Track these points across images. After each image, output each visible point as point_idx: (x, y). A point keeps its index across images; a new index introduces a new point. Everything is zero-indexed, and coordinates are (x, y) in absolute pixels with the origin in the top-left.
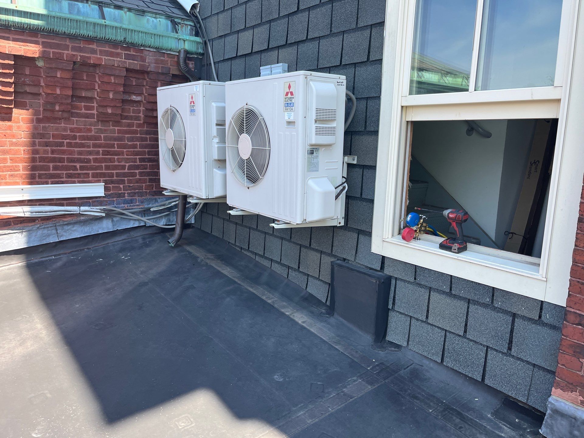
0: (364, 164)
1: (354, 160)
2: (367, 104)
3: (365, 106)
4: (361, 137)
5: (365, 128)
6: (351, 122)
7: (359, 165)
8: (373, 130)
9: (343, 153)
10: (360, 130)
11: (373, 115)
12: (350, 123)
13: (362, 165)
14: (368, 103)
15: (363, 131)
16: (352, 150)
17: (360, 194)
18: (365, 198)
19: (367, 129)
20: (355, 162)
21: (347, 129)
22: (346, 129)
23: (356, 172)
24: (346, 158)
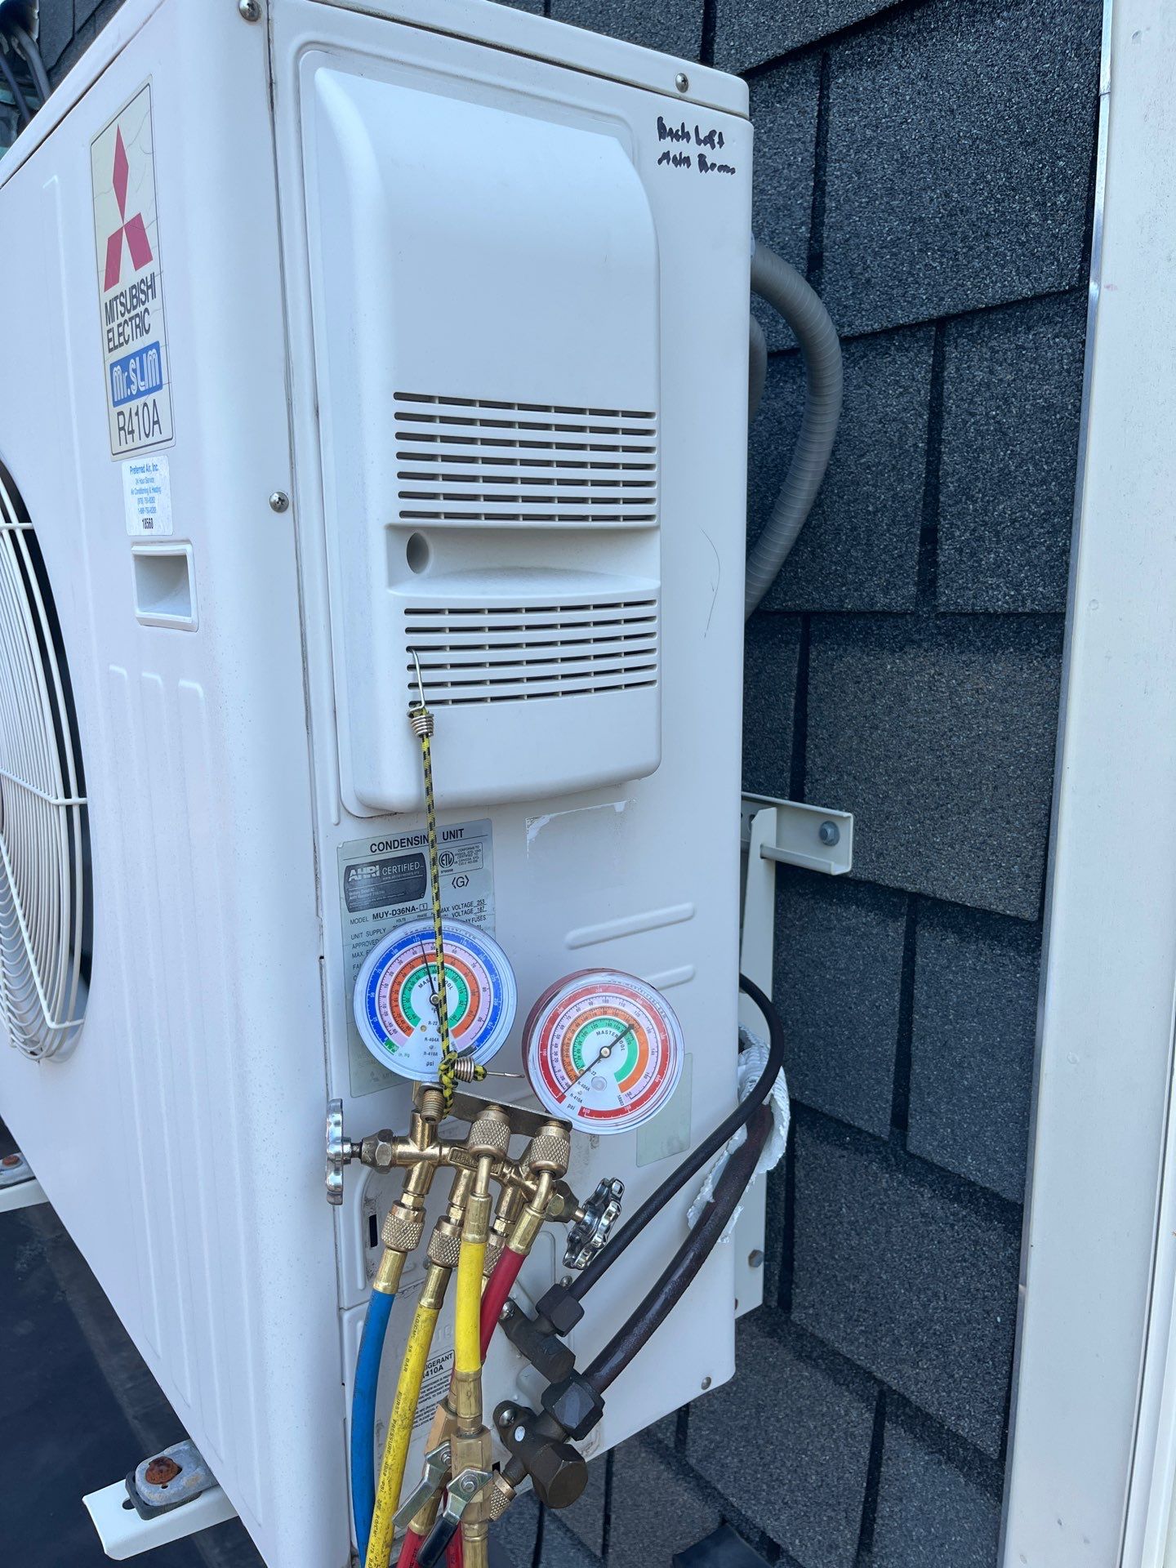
0: (924, 886)
1: (827, 839)
2: (937, 381)
3: (925, 395)
4: (891, 664)
5: (928, 585)
6: (801, 540)
7: (873, 887)
8: (1000, 600)
9: (744, 778)
10: (881, 602)
11: (1005, 473)
12: (794, 551)
13: (901, 892)
14: (950, 370)
15: (903, 615)
16: (815, 761)
17: (887, 1117)
18: (936, 1159)
19: (947, 597)
20: (839, 862)
21: (768, 595)
22: (757, 593)
23: (848, 931)
24: (766, 819)
